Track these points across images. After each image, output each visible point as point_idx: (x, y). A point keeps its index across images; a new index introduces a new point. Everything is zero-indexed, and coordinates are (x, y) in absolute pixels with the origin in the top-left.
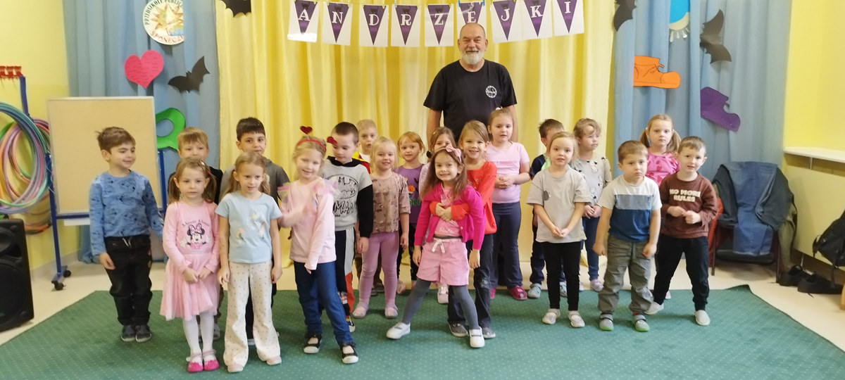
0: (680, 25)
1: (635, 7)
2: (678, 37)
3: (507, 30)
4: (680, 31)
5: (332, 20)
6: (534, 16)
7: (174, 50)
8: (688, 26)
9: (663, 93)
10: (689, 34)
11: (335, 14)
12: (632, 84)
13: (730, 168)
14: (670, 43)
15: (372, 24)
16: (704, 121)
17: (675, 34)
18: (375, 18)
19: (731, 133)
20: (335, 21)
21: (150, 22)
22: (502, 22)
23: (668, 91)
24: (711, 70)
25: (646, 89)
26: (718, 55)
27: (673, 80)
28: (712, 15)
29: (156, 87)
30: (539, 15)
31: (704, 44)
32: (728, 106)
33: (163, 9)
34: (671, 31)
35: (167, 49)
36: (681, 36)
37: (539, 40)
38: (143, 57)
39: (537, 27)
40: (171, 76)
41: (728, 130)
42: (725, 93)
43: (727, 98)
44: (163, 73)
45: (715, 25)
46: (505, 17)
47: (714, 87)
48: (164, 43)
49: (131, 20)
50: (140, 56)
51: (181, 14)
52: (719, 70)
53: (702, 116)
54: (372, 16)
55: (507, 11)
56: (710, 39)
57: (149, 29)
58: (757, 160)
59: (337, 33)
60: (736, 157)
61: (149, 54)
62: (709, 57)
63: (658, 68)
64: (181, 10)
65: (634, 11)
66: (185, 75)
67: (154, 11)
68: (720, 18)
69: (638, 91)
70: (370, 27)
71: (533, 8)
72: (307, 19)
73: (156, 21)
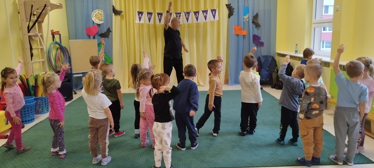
0: (246, 17)
1: (234, 12)
2: (246, 20)
3: (197, 19)
4: (246, 19)
5: (148, 17)
6: (205, 15)
7: (101, 25)
8: (249, 17)
9: (242, 36)
10: (249, 19)
11: (149, 15)
12: (234, 34)
13: (260, 57)
14: (244, 22)
15: (159, 18)
16: (254, 44)
17: (245, 20)
18: (160, 16)
19: (262, 47)
20: (149, 17)
21: (94, 17)
22: (196, 17)
23: (244, 36)
24: (255, 29)
25: (238, 35)
26: (257, 25)
27: (245, 33)
28: (255, 14)
29: (96, 36)
30: (206, 15)
31: (253, 22)
32: (261, 40)
33: (97, 13)
34: (244, 18)
35: (99, 25)
36: (247, 20)
37: (206, 23)
38: (92, 27)
39: (206, 19)
40: (100, 33)
41: (261, 46)
42: (259, 36)
43: (260, 38)
44: (98, 32)
45: (256, 17)
46: (197, 16)
47: (256, 34)
48: (98, 23)
49: (88, 17)
50: (91, 27)
51: (102, 15)
52: (258, 29)
53: (253, 42)
54: (159, 16)
55: (197, 14)
56: (255, 21)
57: (93, 19)
58: (268, 55)
59: (149, 21)
60: (263, 55)
61: (94, 27)
62: (255, 26)
63: (241, 29)
64: (103, 14)
65: (234, 13)
66: (104, 33)
67: (95, 14)
68: (257, 15)
69: (236, 36)
70: (159, 19)
71: (204, 13)
72: (141, 17)
73: (95, 17)
